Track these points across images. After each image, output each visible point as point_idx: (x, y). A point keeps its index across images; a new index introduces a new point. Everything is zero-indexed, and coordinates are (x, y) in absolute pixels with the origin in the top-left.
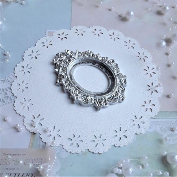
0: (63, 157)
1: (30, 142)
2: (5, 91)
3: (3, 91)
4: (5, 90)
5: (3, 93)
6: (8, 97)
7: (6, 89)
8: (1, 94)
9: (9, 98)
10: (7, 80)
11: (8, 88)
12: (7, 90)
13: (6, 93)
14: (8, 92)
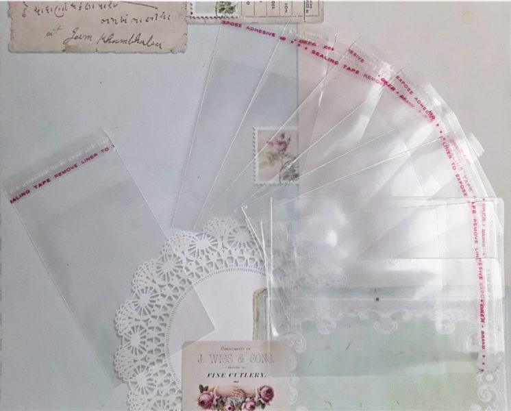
0: (298, 352)
1: (253, 332)
2: (206, 253)
3: (204, 254)
4: (205, 251)
5: (204, 258)
6: (211, 263)
7: (206, 249)
8: (201, 258)
9: (214, 265)
10: (205, 233)
11: (210, 248)
12: (208, 252)
13: (207, 257)
14: (210, 255)
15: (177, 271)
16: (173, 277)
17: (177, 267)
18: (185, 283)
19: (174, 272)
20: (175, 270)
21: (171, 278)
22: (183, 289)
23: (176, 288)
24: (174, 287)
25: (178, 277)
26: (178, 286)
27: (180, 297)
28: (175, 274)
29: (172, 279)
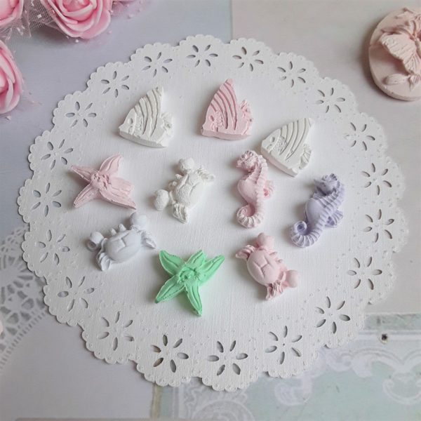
1: (151, 399)
15: (20, 285)
16: (12, 295)
17: (22, 277)
18: (32, 306)
19: (14, 286)
20: (16, 283)
21: (7, 297)
22: (26, 316)
23: (15, 316)
24: (11, 314)
25: (22, 295)
26: (18, 312)
27: (19, 331)
28: (17, 289)
29: (10, 300)
